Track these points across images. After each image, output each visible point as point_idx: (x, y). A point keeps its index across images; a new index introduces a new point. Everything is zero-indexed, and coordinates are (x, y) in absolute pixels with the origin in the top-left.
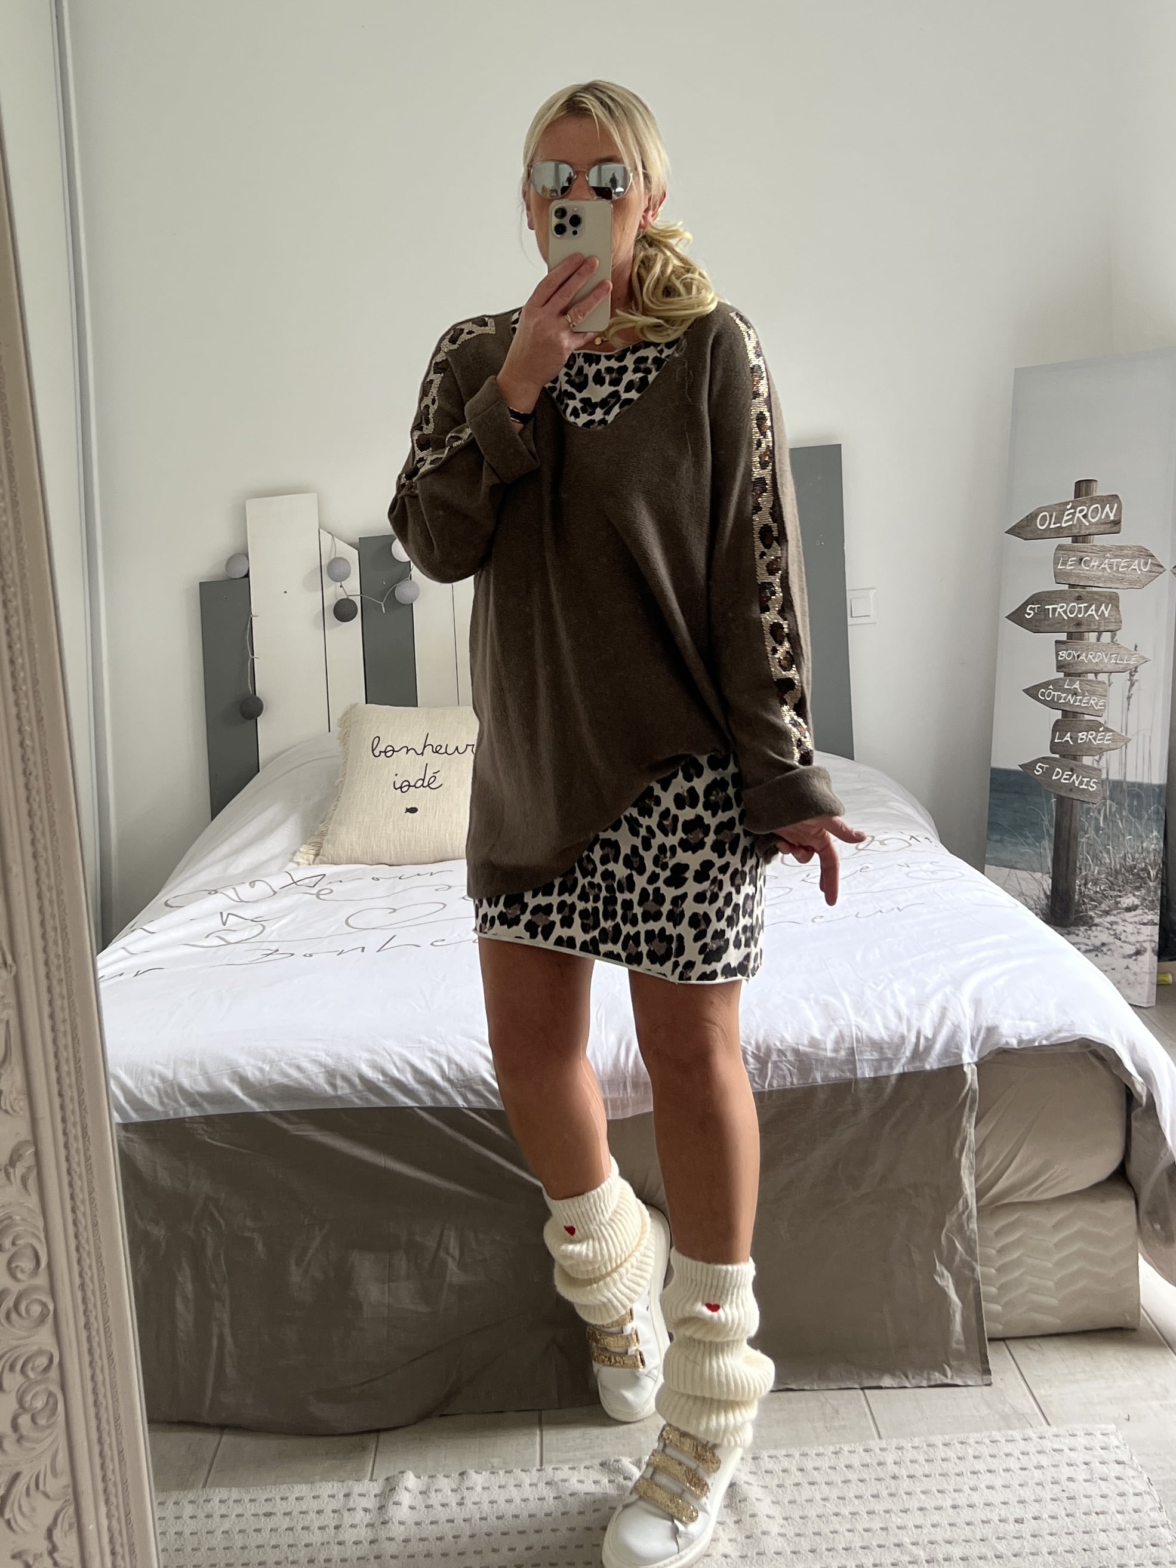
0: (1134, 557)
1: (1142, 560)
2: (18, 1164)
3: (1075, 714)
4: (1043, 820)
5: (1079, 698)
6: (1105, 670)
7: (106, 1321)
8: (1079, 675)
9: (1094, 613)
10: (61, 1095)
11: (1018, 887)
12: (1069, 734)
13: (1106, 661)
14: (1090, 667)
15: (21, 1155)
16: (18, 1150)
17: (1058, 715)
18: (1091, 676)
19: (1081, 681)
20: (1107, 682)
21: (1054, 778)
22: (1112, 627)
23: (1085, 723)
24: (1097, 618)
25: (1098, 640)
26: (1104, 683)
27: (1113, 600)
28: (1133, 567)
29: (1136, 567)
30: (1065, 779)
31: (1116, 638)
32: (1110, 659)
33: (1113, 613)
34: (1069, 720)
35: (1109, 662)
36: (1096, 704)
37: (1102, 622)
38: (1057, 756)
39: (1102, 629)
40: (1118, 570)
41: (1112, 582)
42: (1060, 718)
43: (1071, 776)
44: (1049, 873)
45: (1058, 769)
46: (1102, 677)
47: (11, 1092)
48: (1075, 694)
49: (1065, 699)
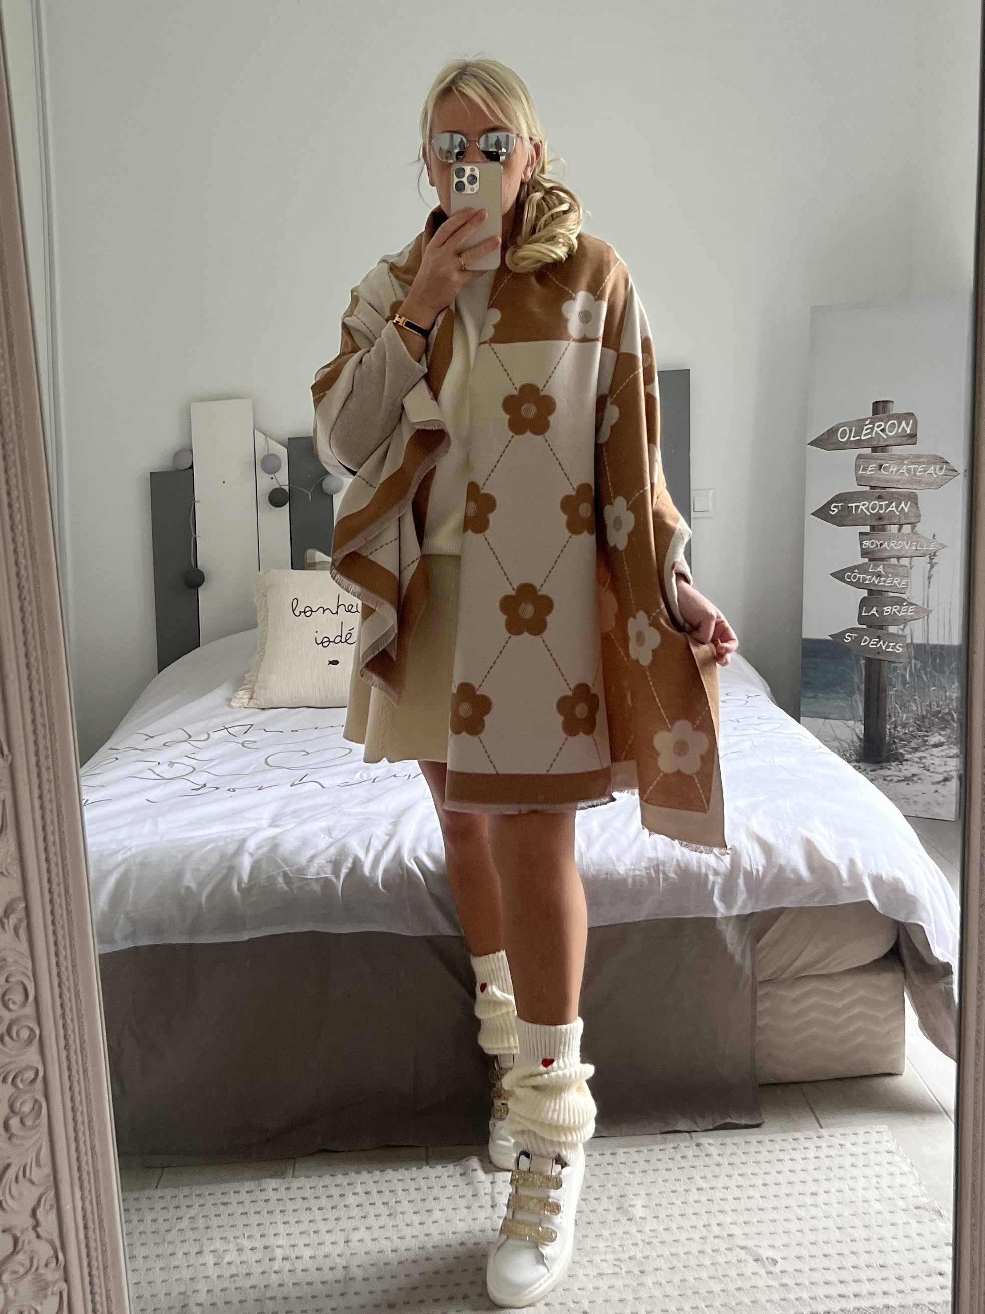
0: (929, 463)
1: (938, 466)
2: (11, 917)
3: (880, 592)
4: (853, 678)
5: (882, 579)
6: (906, 555)
7: (82, 1043)
8: (882, 560)
9: (894, 509)
10: (47, 860)
11: (833, 734)
12: (875, 609)
13: (907, 548)
14: (892, 554)
15: (14, 909)
16: (12, 905)
17: (865, 593)
18: (894, 561)
19: (884, 565)
20: (908, 565)
21: (862, 644)
22: (912, 520)
23: (889, 599)
24: (898, 514)
25: (899, 531)
26: (906, 566)
27: (912, 498)
28: (929, 472)
29: (932, 472)
30: (872, 645)
31: (917, 529)
32: (911, 546)
33: (913, 510)
34: (875, 596)
35: (908, 548)
36: (899, 583)
37: (903, 516)
38: (865, 627)
39: (902, 523)
40: (915, 475)
41: (911, 484)
42: (866, 595)
43: (878, 642)
44: (861, 721)
45: (865, 637)
46: (904, 561)
47: (6, 858)
48: (879, 575)
49: (870, 580)
